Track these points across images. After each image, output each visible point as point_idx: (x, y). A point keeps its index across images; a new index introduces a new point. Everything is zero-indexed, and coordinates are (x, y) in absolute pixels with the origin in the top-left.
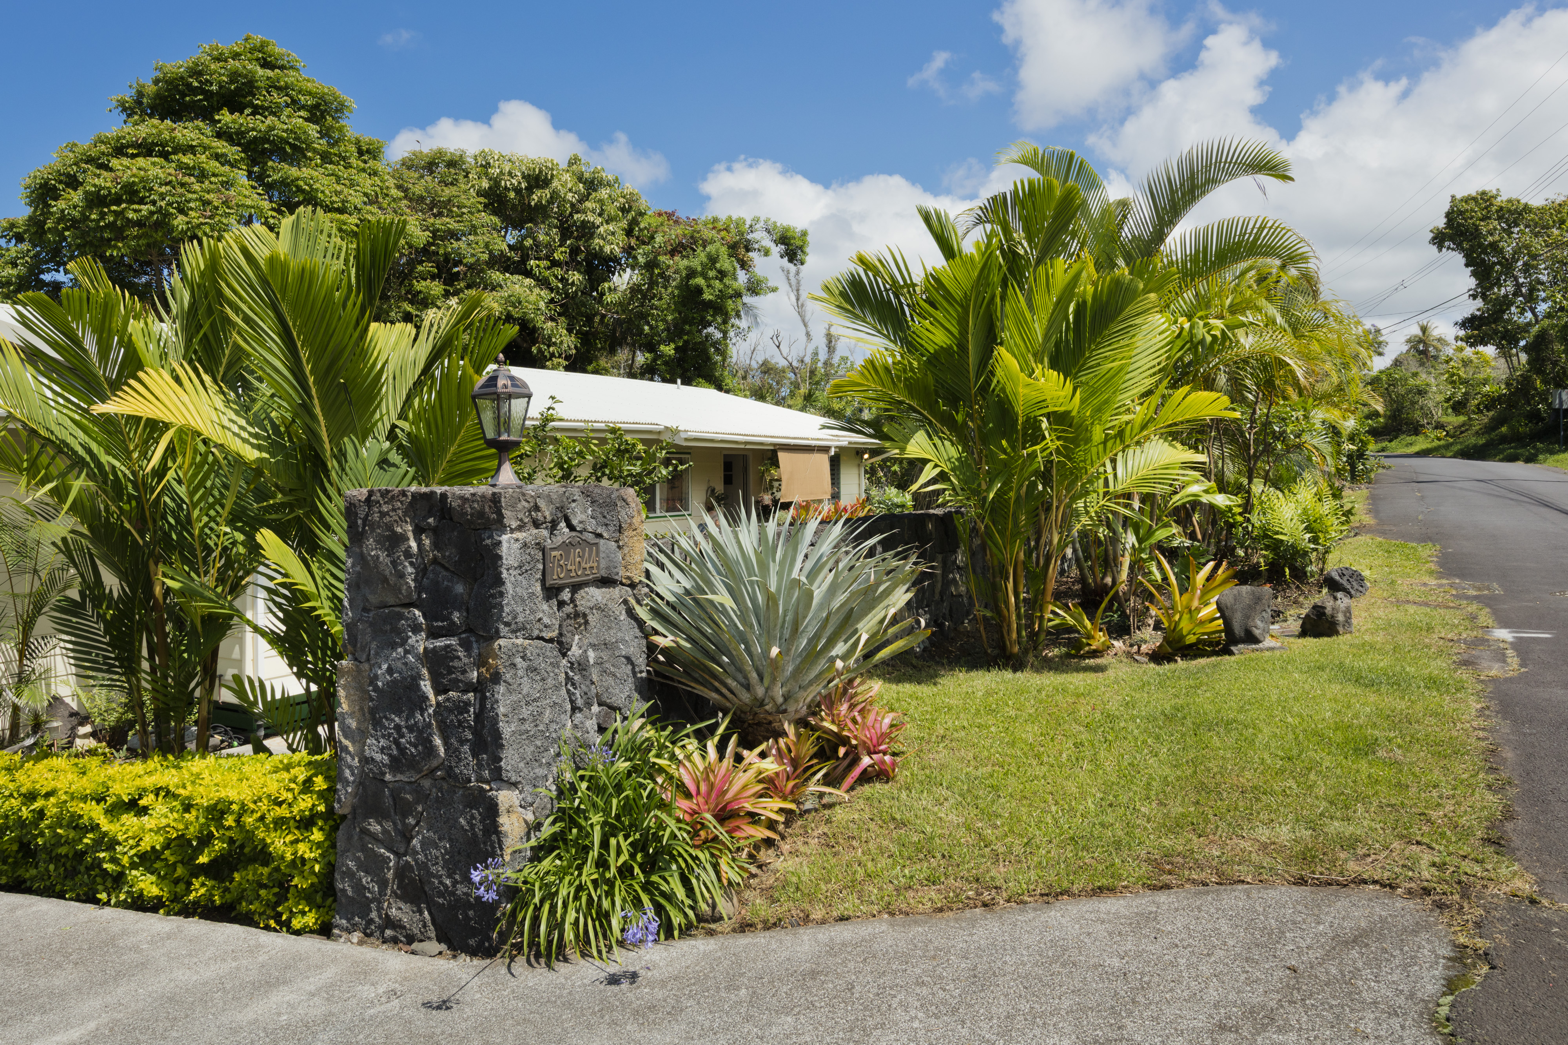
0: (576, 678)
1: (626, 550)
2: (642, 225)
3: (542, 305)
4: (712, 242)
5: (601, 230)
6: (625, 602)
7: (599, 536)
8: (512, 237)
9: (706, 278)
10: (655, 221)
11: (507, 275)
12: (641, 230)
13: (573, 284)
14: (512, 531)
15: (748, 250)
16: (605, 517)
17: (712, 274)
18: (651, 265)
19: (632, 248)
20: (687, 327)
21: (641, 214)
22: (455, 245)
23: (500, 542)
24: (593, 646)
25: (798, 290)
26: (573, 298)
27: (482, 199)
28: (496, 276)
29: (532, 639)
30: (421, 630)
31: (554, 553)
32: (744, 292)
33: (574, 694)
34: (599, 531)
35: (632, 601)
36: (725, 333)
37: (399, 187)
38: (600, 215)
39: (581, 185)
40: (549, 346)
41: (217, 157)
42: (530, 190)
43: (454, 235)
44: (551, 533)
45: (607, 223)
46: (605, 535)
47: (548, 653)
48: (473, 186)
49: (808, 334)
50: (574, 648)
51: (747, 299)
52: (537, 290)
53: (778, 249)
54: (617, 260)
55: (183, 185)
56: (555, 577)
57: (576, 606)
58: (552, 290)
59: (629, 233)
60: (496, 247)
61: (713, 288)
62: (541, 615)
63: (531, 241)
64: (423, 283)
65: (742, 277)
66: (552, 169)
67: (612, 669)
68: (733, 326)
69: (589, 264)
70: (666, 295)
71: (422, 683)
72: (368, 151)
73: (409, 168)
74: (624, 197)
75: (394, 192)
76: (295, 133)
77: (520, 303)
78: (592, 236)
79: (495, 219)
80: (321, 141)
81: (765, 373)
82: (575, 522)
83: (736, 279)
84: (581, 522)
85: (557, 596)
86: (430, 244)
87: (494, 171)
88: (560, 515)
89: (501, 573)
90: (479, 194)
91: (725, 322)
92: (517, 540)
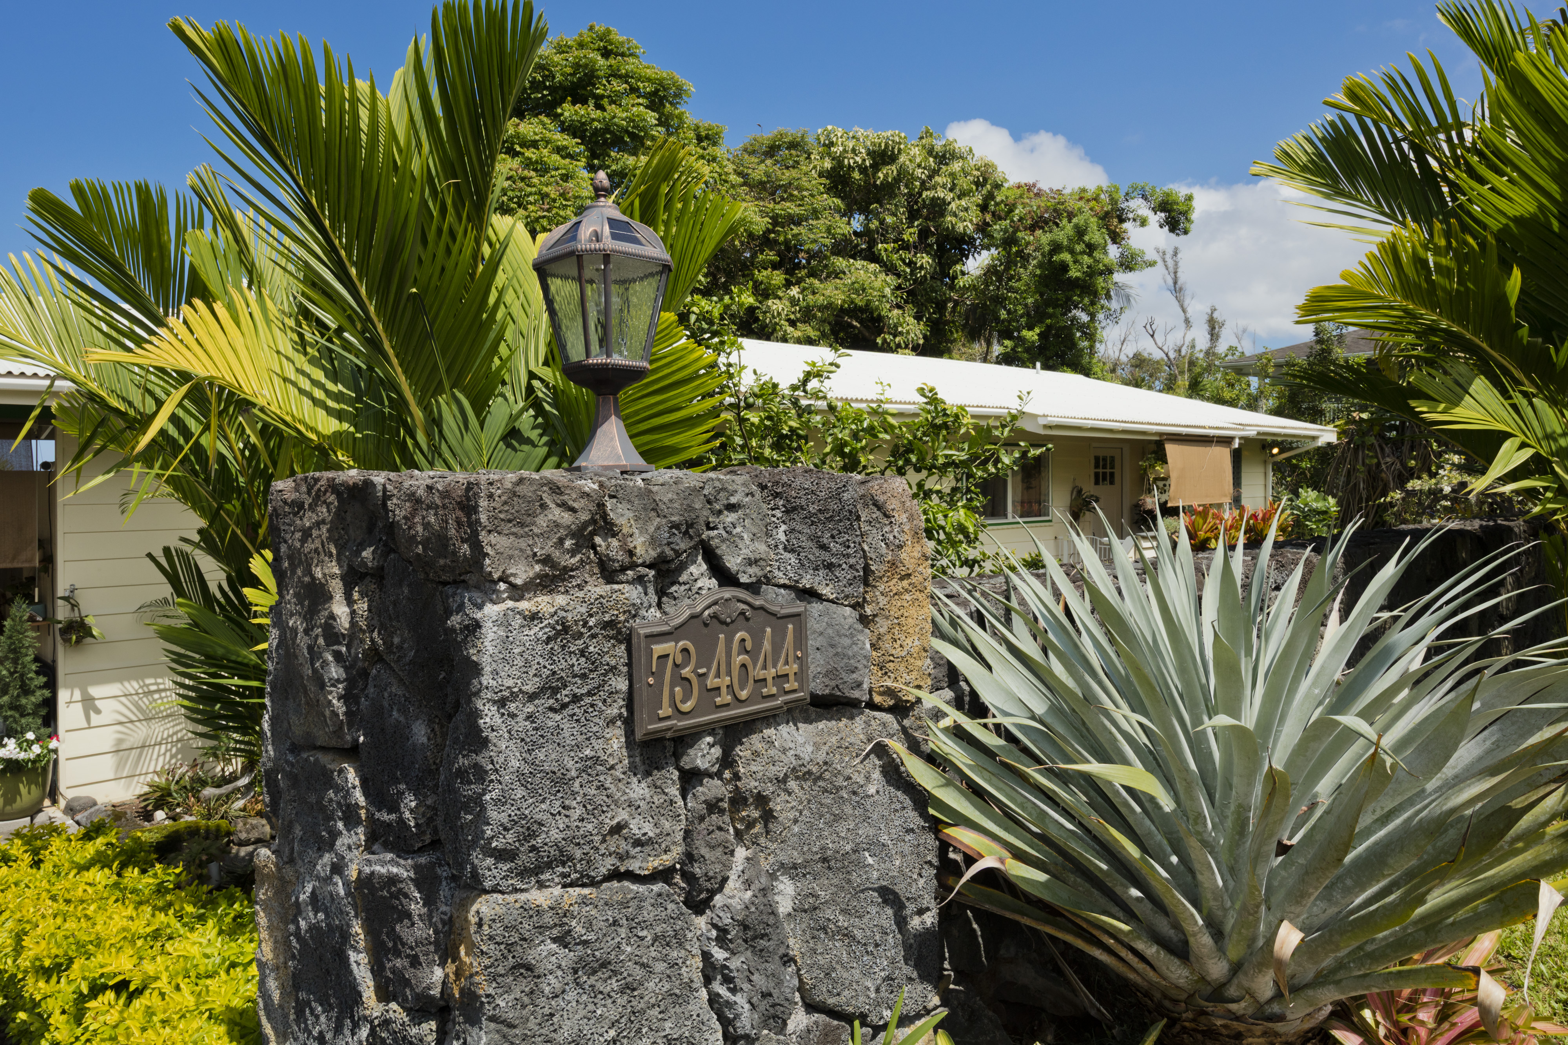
0: (735, 963)
1: (882, 626)
2: (998, 199)
3: (888, 291)
4: (1081, 211)
5: (953, 206)
6: (881, 750)
7: (810, 594)
8: (857, 223)
9: (1072, 252)
10: (1012, 195)
11: (852, 261)
12: (997, 204)
13: (922, 267)
14: (517, 592)
15: (1122, 220)
16: (824, 547)
17: (1079, 248)
18: (1009, 241)
19: (988, 225)
20: (1051, 310)
21: (998, 186)
22: (796, 230)
23: (477, 625)
24: (792, 870)
25: (1175, 273)
26: (921, 283)
27: (823, 180)
28: (840, 262)
29: (593, 883)
30: (359, 822)
31: (659, 649)
32: (1116, 268)
33: (730, 1005)
34: (806, 582)
35: (898, 747)
36: (1092, 316)
37: (739, 174)
38: (951, 190)
39: (931, 159)
40: (895, 336)
41: (559, 150)
42: (876, 167)
43: (797, 221)
44: (661, 593)
45: (959, 198)
46: (826, 591)
47: (648, 914)
48: (815, 167)
49: (1187, 321)
50: (732, 885)
51: (1119, 277)
52: (882, 276)
53: (1157, 218)
54: (971, 241)
55: (523, 179)
56: (665, 711)
57: (737, 777)
58: (898, 276)
59: (984, 208)
60: (839, 231)
61: (1081, 264)
62: (622, 815)
63: (876, 223)
64: (765, 273)
65: (1114, 252)
66: (900, 143)
67: (843, 921)
68: (1102, 307)
69: (940, 246)
70: (1026, 274)
71: (353, 956)
72: (707, 137)
73: (750, 154)
74: (978, 170)
75: (733, 178)
76: (634, 121)
77: (864, 290)
78: (942, 214)
79: (838, 201)
80: (659, 129)
81: (1137, 366)
82: (732, 562)
83: (1106, 253)
84: (751, 562)
85: (677, 756)
86: (768, 231)
87: (837, 150)
88: (683, 545)
89: (476, 714)
90: (821, 175)
91: (1093, 303)
92: (534, 617)
